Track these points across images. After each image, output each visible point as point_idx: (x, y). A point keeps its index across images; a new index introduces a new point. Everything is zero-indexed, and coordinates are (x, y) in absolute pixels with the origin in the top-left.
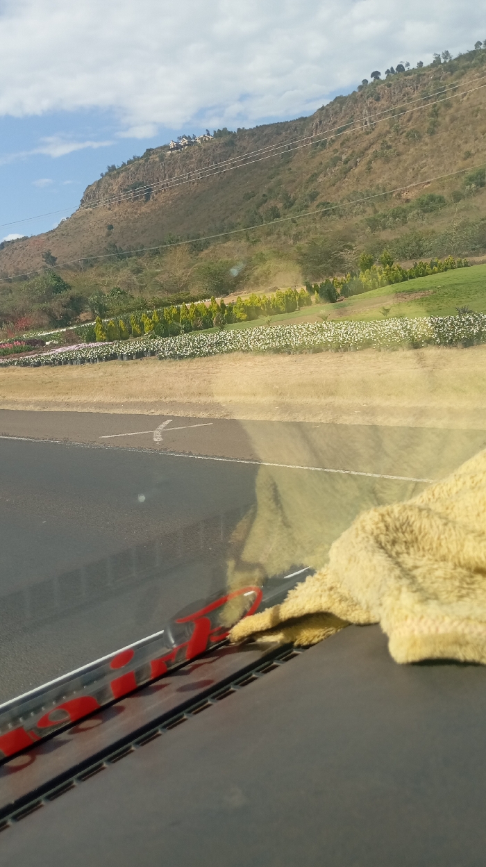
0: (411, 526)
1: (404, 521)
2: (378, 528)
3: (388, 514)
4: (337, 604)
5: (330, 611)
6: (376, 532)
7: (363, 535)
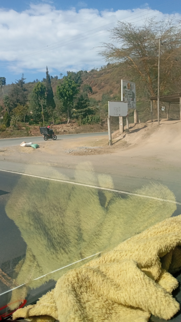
0: (89, 279)
1: (86, 277)
2: (74, 280)
3: (80, 273)
5: (51, 315)
7: (67, 283)
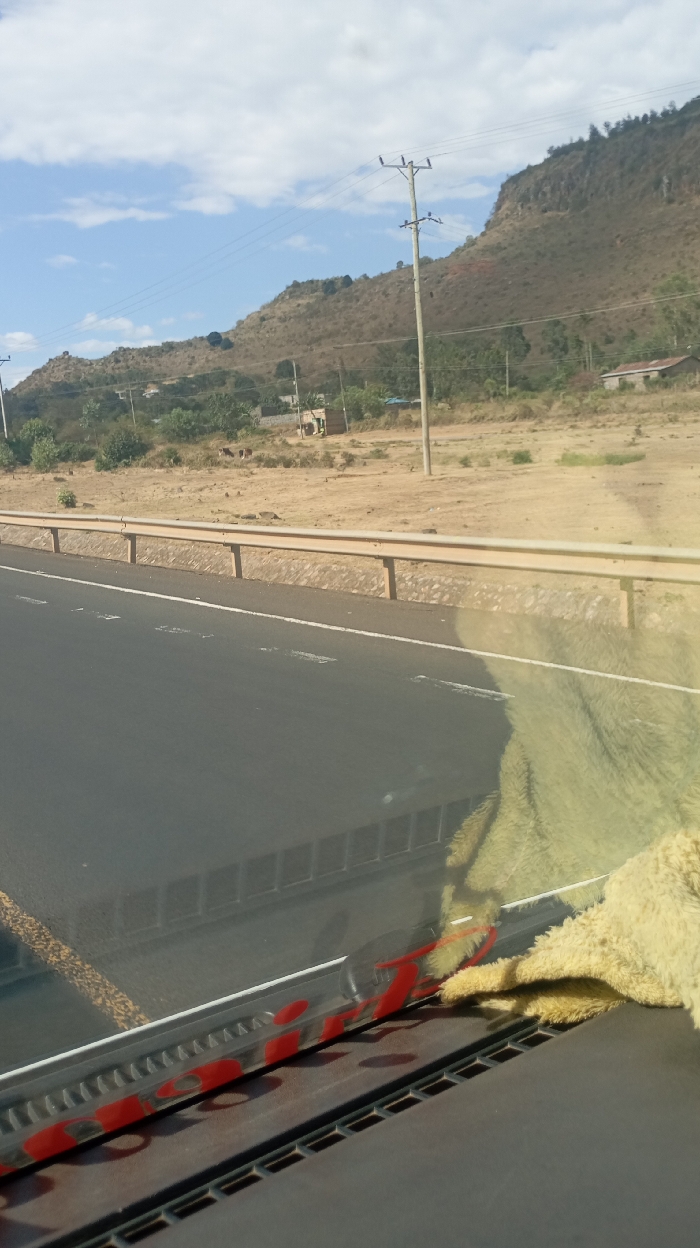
4: (614, 970)
5: (602, 978)
6: (686, 868)
7: (667, 870)
